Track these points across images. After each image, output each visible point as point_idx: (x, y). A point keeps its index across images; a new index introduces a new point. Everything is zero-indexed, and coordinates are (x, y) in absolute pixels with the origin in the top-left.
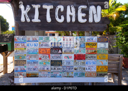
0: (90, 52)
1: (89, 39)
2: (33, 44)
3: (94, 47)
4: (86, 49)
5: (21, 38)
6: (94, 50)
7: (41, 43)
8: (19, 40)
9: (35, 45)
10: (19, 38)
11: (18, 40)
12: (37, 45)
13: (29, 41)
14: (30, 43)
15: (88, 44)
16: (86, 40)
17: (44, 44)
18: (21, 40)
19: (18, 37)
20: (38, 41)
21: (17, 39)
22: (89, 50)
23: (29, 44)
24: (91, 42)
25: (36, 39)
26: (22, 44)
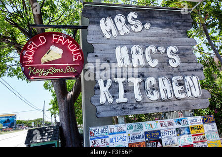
0: (197, 140)
1: (192, 121)
2: (119, 138)
3: (201, 131)
4: (193, 136)
5: (100, 130)
6: (201, 136)
7: (131, 135)
8: (98, 134)
9: (123, 140)
10: (97, 130)
11: (96, 135)
12: (125, 138)
13: (113, 134)
14: (114, 136)
15: (193, 128)
16: (189, 123)
17: (135, 136)
18: (100, 132)
19: (94, 128)
20: (126, 132)
21: (93, 131)
22: (196, 137)
23: (114, 139)
24: (195, 124)
25: (122, 129)
26: (103, 141)
